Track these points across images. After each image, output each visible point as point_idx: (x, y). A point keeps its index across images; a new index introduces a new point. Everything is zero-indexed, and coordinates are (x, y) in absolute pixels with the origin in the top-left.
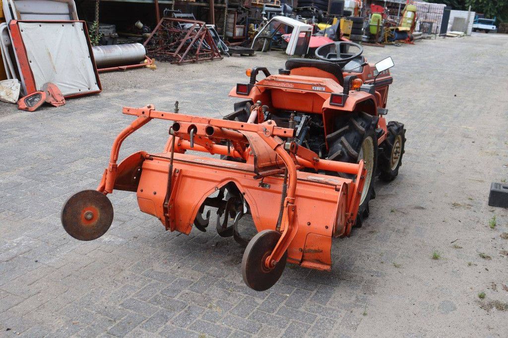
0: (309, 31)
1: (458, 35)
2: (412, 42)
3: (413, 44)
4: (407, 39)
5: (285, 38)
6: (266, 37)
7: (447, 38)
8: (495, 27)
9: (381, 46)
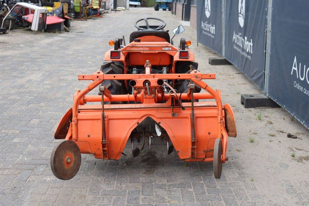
0: (46, 12)
1: (123, 9)
2: (100, 16)
3: (102, 17)
4: (98, 14)
5: (25, 19)
6: (11, 19)
7: (117, 12)
8: (140, 3)
9: (84, 20)
